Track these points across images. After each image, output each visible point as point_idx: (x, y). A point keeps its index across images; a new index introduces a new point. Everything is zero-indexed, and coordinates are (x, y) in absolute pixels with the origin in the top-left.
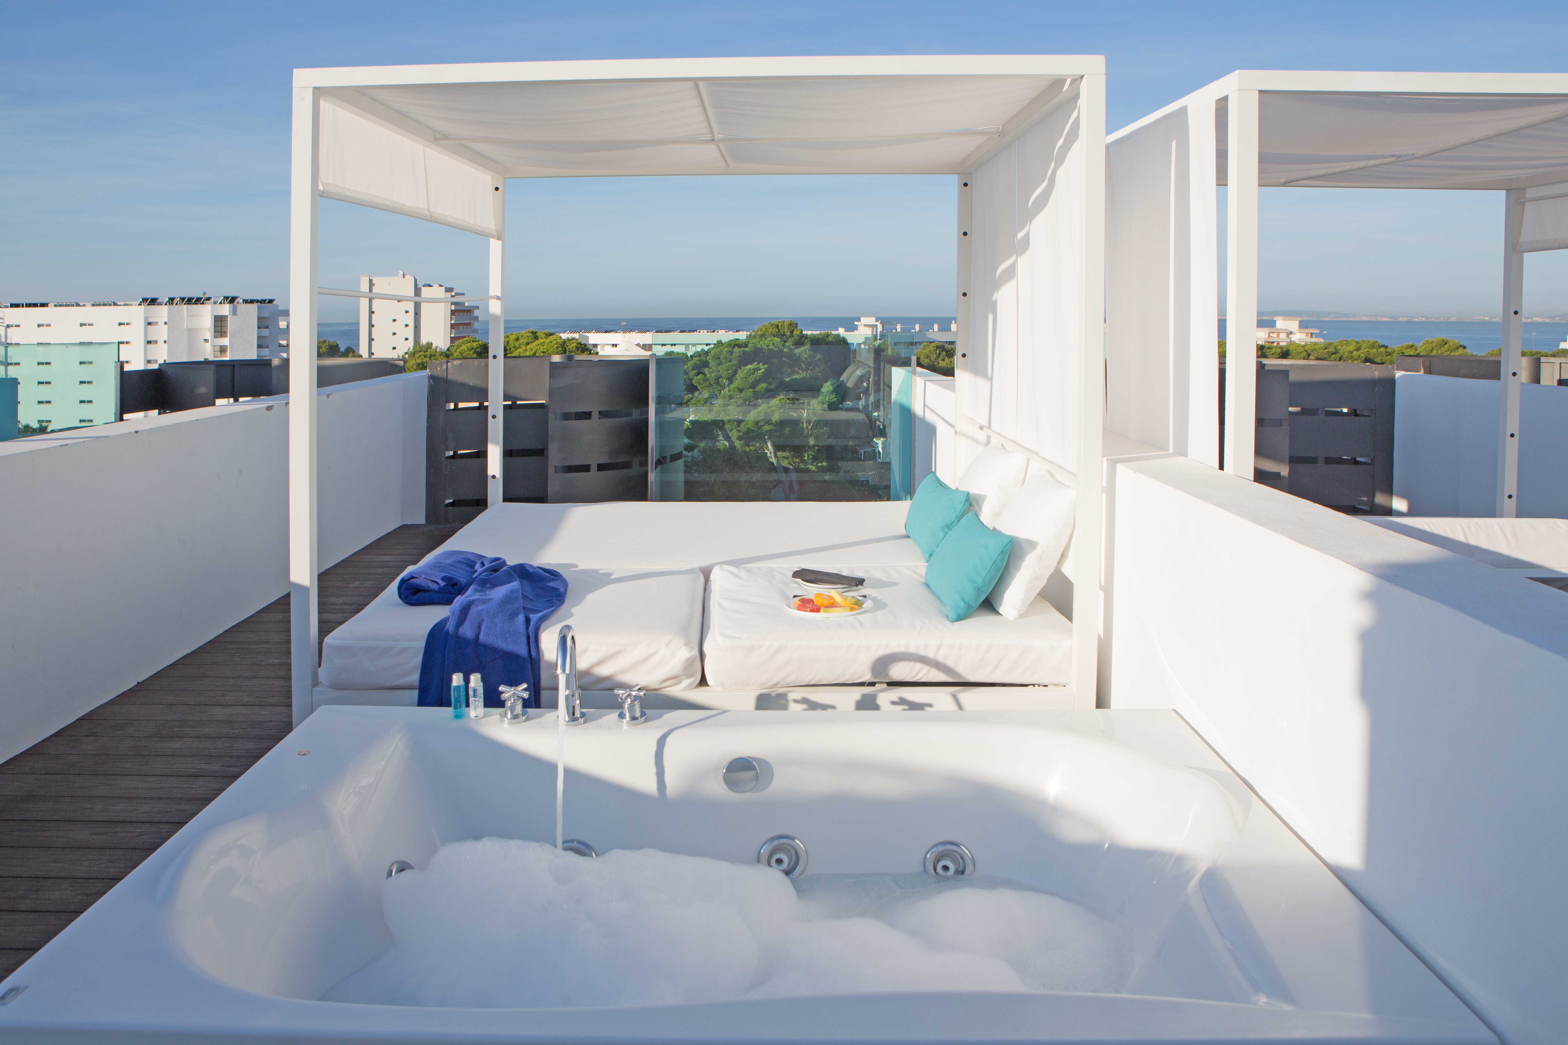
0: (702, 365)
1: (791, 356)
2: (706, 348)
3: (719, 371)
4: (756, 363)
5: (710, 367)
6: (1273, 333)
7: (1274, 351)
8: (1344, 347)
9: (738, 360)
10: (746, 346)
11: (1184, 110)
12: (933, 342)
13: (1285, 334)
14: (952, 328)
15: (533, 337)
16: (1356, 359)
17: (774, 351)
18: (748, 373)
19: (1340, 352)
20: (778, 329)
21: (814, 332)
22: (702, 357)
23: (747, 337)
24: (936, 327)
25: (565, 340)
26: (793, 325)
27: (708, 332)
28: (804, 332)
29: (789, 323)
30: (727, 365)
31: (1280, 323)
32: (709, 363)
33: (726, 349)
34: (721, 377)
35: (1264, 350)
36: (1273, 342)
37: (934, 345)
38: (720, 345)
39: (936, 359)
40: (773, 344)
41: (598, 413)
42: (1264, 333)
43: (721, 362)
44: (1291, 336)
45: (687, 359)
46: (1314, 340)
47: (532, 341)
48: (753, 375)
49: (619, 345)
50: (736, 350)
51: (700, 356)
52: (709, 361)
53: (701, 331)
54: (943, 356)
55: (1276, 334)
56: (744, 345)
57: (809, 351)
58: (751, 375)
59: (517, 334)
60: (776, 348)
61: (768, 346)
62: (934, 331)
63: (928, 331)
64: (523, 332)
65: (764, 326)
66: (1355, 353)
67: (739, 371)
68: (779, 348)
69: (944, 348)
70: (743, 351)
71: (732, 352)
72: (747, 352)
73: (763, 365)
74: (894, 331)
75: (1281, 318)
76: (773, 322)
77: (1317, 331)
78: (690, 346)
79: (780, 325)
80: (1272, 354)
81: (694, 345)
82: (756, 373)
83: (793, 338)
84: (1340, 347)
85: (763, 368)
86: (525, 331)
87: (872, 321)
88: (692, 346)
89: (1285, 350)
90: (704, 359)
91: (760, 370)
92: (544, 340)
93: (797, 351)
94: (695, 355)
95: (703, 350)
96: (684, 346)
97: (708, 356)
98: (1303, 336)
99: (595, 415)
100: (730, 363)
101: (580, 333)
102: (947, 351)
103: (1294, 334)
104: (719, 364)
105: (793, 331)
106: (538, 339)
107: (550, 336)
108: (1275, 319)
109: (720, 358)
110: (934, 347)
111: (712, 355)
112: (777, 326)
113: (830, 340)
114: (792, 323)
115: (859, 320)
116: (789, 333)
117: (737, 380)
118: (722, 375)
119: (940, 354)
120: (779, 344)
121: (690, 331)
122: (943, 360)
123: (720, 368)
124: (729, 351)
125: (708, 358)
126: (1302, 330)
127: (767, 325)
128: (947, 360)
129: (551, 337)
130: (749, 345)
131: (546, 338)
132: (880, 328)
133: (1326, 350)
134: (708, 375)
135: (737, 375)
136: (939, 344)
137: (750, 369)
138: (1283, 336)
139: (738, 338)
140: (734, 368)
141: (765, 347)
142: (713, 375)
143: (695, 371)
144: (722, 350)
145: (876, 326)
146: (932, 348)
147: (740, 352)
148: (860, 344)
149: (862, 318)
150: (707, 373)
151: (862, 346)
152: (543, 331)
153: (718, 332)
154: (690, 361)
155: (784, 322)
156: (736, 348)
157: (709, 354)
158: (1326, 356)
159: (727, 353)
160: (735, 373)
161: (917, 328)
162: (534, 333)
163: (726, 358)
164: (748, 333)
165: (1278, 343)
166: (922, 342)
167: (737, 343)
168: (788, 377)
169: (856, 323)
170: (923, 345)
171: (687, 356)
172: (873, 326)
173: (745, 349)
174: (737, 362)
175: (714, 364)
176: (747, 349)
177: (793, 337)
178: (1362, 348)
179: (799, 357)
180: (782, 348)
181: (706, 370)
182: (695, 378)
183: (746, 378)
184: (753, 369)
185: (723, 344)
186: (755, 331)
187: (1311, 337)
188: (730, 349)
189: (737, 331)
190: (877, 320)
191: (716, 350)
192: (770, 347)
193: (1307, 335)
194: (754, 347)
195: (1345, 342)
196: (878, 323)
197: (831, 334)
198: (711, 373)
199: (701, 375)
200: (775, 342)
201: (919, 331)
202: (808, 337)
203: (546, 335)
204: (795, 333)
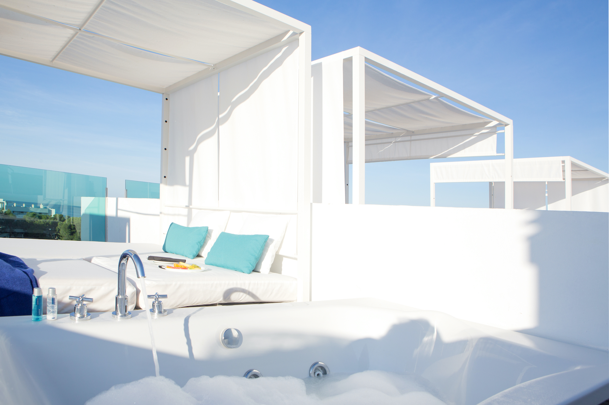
11: (320, 64)
14: (40, 207)
24: (33, 206)
37: (32, 213)
63: (29, 207)
69: (37, 215)
74: (13, 206)
102: (39, 216)
132: (5, 204)
136: (35, 213)
145: (4, 203)
146: (31, 215)
161: (24, 205)
166: (27, 212)
172: (2, 203)
190: (4, 201)
201: (25, 207)
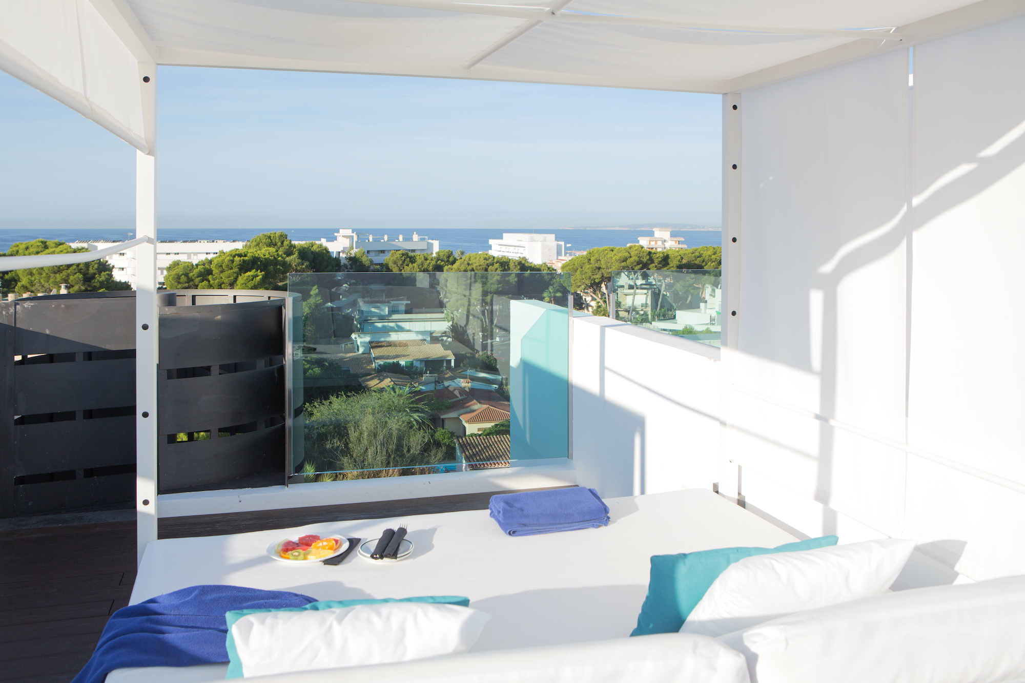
0: (206, 273)
1: (284, 264)
2: (210, 257)
3: (222, 278)
4: (254, 270)
5: (213, 274)
6: (653, 241)
7: (658, 255)
8: (705, 252)
9: (238, 268)
10: (245, 256)
12: (399, 250)
13: (661, 242)
14: (414, 239)
15: (43, 246)
16: (714, 262)
17: (270, 259)
18: (247, 279)
19: (703, 255)
20: (271, 240)
21: (301, 242)
22: (206, 265)
23: (243, 247)
24: (401, 238)
25: (75, 249)
26: (283, 237)
27: (208, 242)
28: (293, 242)
29: (280, 234)
30: (229, 272)
31: (658, 234)
32: (212, 271)
33: (228, 258)
34: (223, 283)
35: (652, 255)
36: (652, 249)
37: (400, 252)
38: (222, 254)
39: (401, 265)
40: (269, 253)
41: (218, 367)
42: (646, 241)
43: (224, 269)
44: (665, 243)
45: (193, 267)
46: (681, 246)
47: (42, 250)
48: (252, 281)
49: (126, 254)
50: (237, 259)
51: (204, 264)
52: (213, 269)
53: (202, 241)
54: (407, 262)
55: (654, 242)
56: (243, 254)
57: (298, 259)
58: (250, 281)
59: (26, 244)
60: (271, 256)
61: (264, 256)
62: (399, 241)
63: (395, 241)
64: (33, 242)
65: (258, 237)
66: (713, 256)
67: (240, 278)
68: (274, 257)
69: (408, 255)
70: (243, 259)
71: (233, 261)
72: (246, 260)
73: (261, 272)
74: (367, 241)
75: (658, 229)
76: (266, 233)
77: (682, 239)
78: (192, 255)
79: (272, 236)
80: (657, 258)
81: (196, 254)
82: (254, 279)
83: (283, 248)
84: (703, 252)
85: (261, 274)
86: (35, 241)
87: (349, 232)
88: (194, 255)
89: (665, 254)
90: (208, 267)
91: (258, 276)
92: (54, 249)
93: (288, 259)
94: (200, 264)
95: (207, 259)
96: (186, 255)
97: (211, 264)
98: (674, 243)
99: (215, 370)
100: (232, 271)
101: (89, 243)
102: (411, 258)
103: (667, 242)
104: (222, 272)
105: (284, 241)
106: (48, 248)
107: (59, 245)
108: (653, 230)
109: (222, 266)
110: (400, 254)
111: (216, 264)
112: (270, 237)
113: (314, 249)
114: (282, 234)
115: (338, 231)
116: (280, 243)
117: (237, 285)
118: (224, 281)
119: (405, 260)
120: (274, 254)
121: (192, 241)
122: (408, 265)
123: (223, 275)
124: (231, 260)
125: (212, 266)
126: (672, 239)
127: (261, 236)
128: (410, 265)
129: (61, 246)
130: (248, 255)
131: (56, 247)
132: (355, 239)
133: (694, 254)
134: (212, 282)
135: (238, 281)
136: (404, 252)
137: (249, 276)
138: (659, 243)
139: (238, 248)
140: (235, 275)
141: (263, 256)
142: (216, 281)
143: (200, 278)
144: (224, 259)
145: (352, 236)
146: (398, 256)
147: (240, 261)
148: (339, 252)
149: (341, 230)
150: (210, 280)
151: (341, 254)
152: (52, 241)
153: (217, 242)
154: (195, 269)
155: (275, 233)
156: (237, 257)
157: (213, 262)
158: (693, 259)
159: (229, 262)
160: (236, 279)
161: (386, 238)
162: (44, 243)
163: (228, 266)
164: (244, 243)
165: (656, 249)
166: (390, 250)
167: (238, 253)
168: (281, 282)
169: (336, 234)
170: (391, 252)
171: (193, 265)
172: (350, 237)
173: (244, 258)
174: (238, 270)
175: (217, 271)
176: (246, 258)
177: (283, 246)
178: (717, 253)
179: (290, 264)
180: (277, 257)
181: (210, 277)
182: (200, 284)
183: (246, 284)
184: (252, 276)
185: (224, 253)
186: (251, 241)
187: (679, 244)
188: (231, 258)
189: (234, 241)
190: (353, 232)
191: (219, 259)
192: (267, 257)
193: (676, 243)
194: (252, 256)
195: (706, 248)
196: (354, 234)
197: (315, 244)
198: (214, 280)
199: (205, 281)
200: (270, 251)
201: (388, 241)
202: (296, 246)
203: (56, 244)
204: (286, 243)
